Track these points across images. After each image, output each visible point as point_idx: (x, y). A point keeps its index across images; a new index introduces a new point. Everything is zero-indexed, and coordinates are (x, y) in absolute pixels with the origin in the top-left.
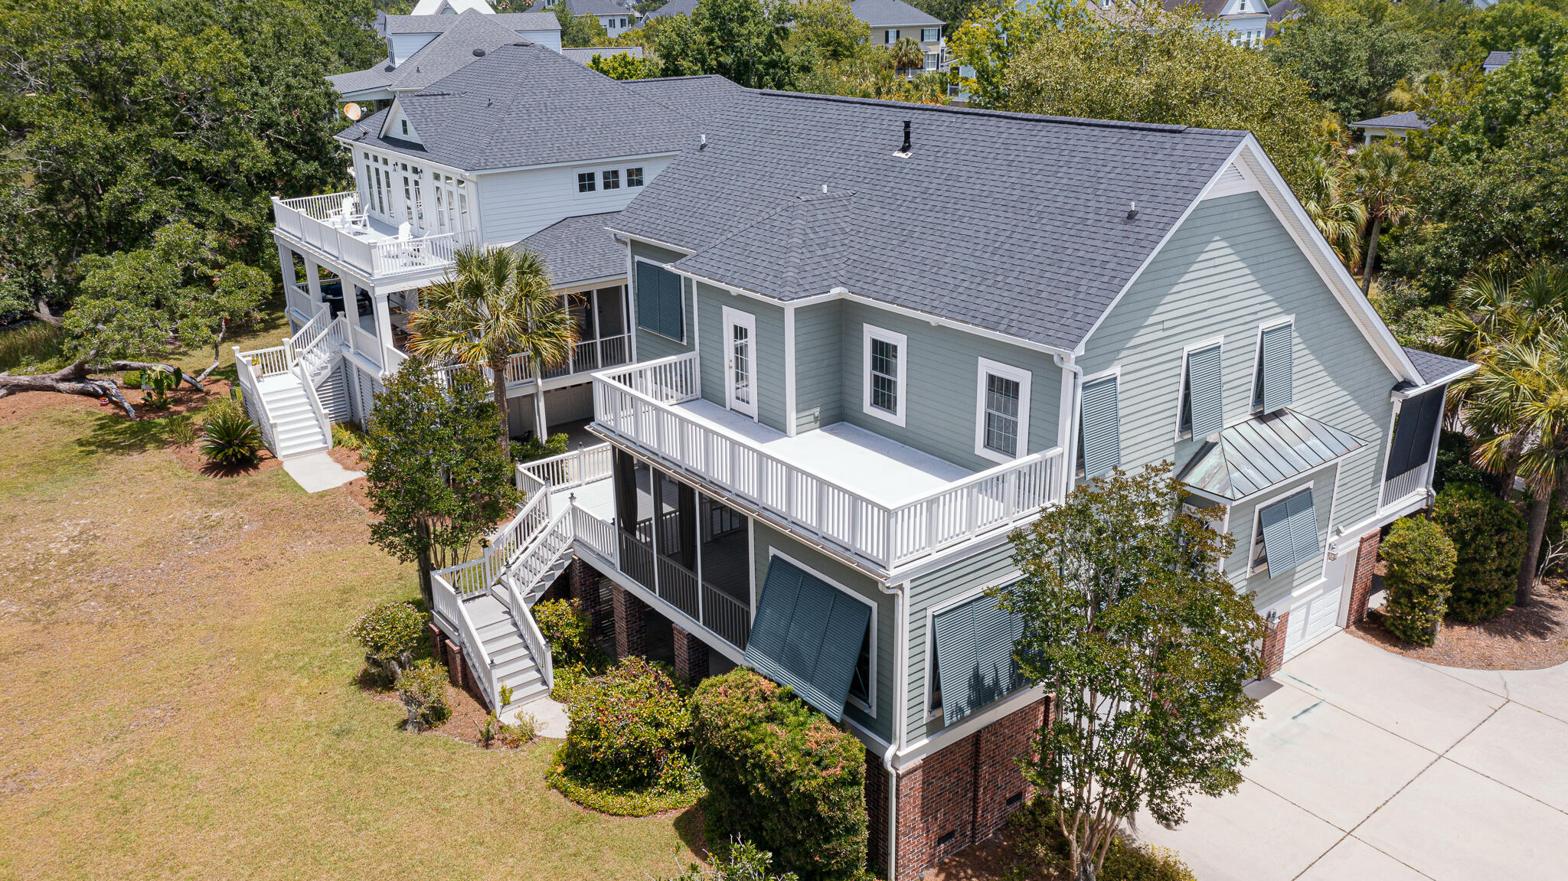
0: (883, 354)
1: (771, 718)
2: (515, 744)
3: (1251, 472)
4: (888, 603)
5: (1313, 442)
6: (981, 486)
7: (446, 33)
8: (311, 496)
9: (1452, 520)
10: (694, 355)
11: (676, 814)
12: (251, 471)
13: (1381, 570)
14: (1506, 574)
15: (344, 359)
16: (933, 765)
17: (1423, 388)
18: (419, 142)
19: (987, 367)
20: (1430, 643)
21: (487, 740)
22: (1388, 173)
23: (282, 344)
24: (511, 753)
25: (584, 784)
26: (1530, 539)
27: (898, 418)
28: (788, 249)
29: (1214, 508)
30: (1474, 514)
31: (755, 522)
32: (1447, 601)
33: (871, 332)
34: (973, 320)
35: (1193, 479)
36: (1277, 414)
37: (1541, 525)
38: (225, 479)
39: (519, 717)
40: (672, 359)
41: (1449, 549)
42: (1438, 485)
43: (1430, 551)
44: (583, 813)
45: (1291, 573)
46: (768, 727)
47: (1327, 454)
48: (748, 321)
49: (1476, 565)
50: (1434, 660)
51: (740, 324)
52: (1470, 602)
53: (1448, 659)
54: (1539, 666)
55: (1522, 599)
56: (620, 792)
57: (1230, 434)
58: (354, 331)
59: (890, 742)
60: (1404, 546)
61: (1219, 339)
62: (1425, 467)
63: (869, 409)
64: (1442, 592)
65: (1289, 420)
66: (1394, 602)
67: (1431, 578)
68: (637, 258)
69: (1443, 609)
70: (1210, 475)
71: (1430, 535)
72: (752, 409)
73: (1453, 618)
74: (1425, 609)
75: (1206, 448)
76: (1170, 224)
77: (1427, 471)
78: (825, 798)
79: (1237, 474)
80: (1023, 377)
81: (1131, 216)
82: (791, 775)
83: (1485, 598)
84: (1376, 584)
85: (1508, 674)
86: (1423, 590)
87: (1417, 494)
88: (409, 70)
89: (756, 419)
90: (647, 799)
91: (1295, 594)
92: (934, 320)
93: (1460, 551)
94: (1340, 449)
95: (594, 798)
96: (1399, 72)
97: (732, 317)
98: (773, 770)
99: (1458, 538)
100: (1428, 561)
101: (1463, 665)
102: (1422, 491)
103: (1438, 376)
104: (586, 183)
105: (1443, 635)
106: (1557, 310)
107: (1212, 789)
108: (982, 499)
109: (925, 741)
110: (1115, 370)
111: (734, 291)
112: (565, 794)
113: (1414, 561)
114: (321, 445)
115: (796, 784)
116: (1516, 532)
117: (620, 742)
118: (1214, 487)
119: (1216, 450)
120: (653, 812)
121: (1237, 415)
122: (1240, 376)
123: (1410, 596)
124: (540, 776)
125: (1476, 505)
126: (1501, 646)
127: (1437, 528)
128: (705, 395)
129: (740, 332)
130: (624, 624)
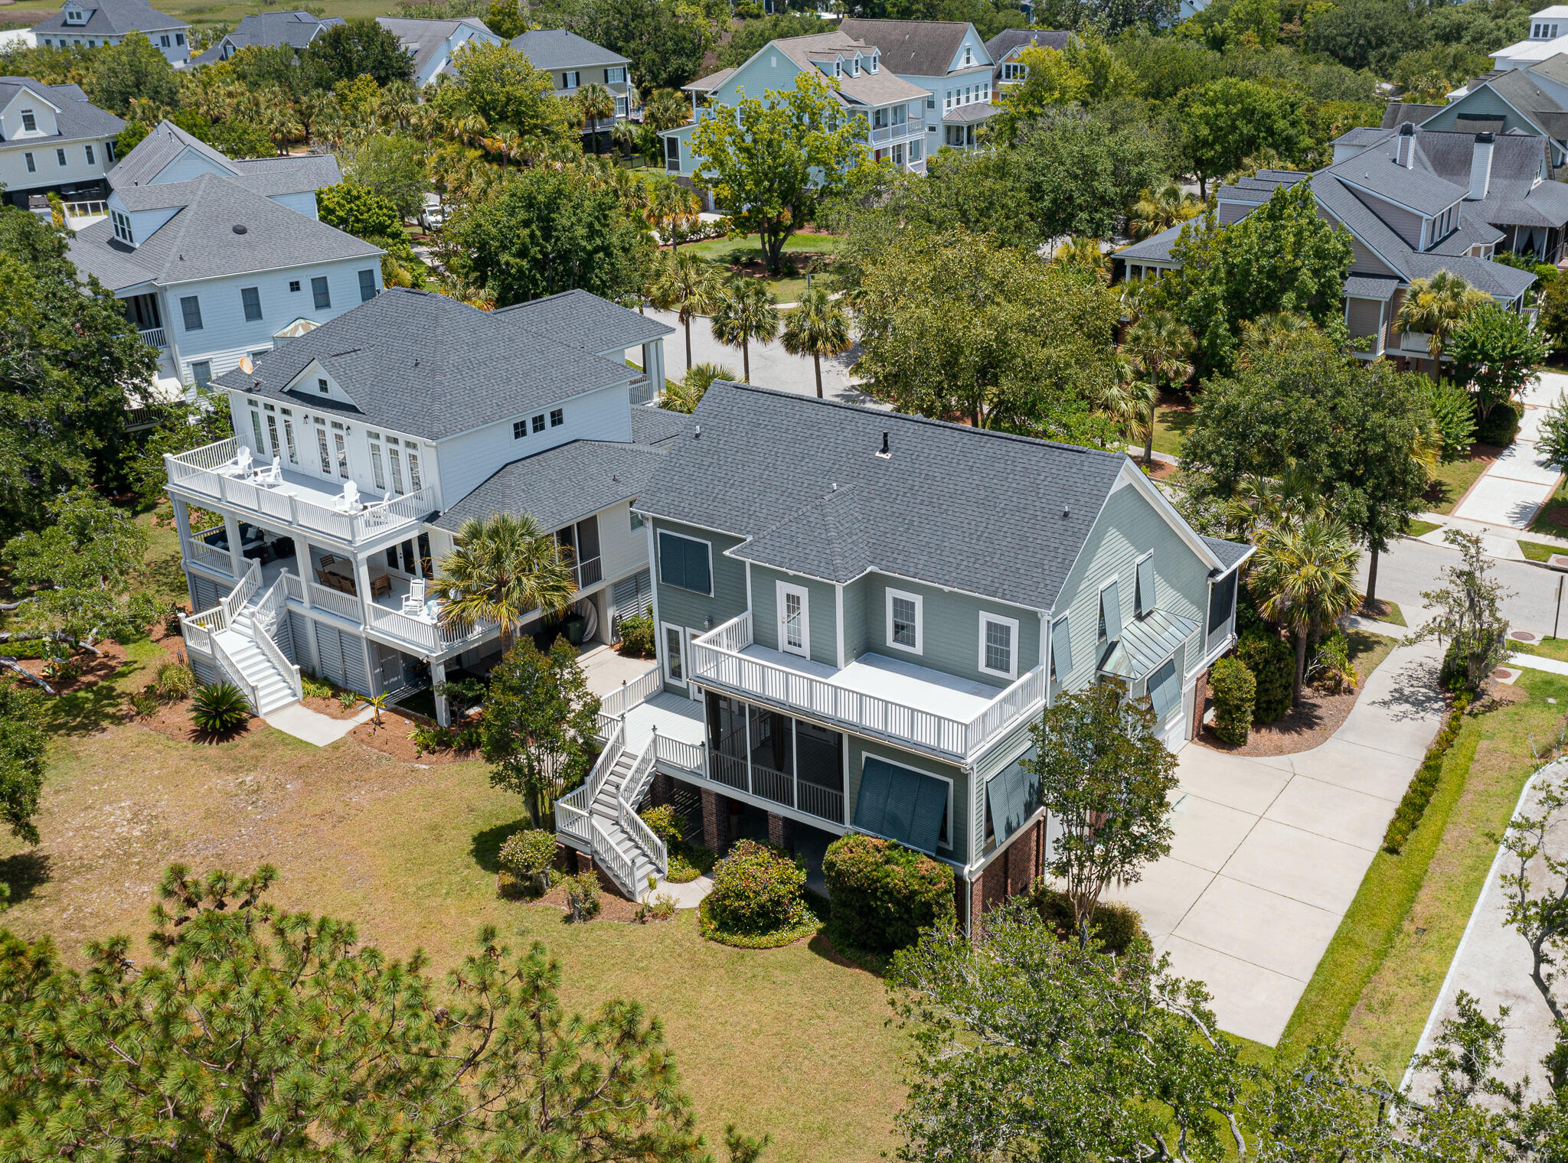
0: (904, 609)
1: (887, 862)
2: (665, 917)
3: (1141, 658)
4: (962, 778)
5: (1172, 629)
6: (1005, 700)
7: (193, 207)
8: (325, 749)
9: (1250, 656)
10: (748, 614)
11: (808, 940)
12: (244, 734)
13: (1210, 694)
14: (1286, 688)
15: (290, 612)
16: (988, 872)
17: (1227, 572)
18: (352, 403)
19: (984, 617)
20: (1245, 742)
21: (641, 918)
22: (1159, 333)
23: (219, 604)
24: (665, 923)
25: (735, 934)
26: (1297, 661)
27: (918, 649)
28: (830, 542)
29: (1122, 683)
30: (1263, 651)
31: (850, 737)
32: (1253, 712)
33: (891, 593)
34: (977, 589)
35: (1108, 667)
36: (1149, 614)
37: (1302, 651)
38: (224, 744)
39: (658, 898)
40: (735, 620)
41: (1250, 676)
42: (1239, 630)
43: (1240, 681)
44: (742, 952)
45: (1165, 718)
46: (888, 867)
47: (1180, 636)
48: (802, 592)
49: (1268, 685)
50: (1249, 754)
51: (792, 593)
52: (1266, 710)
53: (1257, 752)
54: (1310, 748)
55: (1297, 702)
56: (763, 934)
57: (1125, 633)
58: (310, 588)
59: (965, 863)
60: (1224, 680)
61: (1115, 577)
62: (1229, 620)
63: (890, 642)
64: (1249, 707)
65: (1156, 616)
66: (1219, 717)
67: (1242, 700)
68: (659, 531)
69: (1250, 718)
70: (1118, 664)
71: (1238, 670)
72: (806, 650)
73: (1259, 724)
74: (1240, 721)
75: (1112, 646)
76: (1092, 522)
77: (1231, 622)
78: (937, 903)
79: (1134, 662)
80: (1014, 624)
81: (1066, 515)
82: (914, 893)
83: (1273, 706)
84: (1208, 703)
85: (1293, 757)
86: (1238, 708)
87: (1228, 640)
88: (170, 259)
89: (808, 658)
90: (784, 934)
91: (1167, 727)
92: (946, 589)
93: (1256, 677)
94: (1187, 631)
95: (746, 941)
96: (1142, 182)
97: (783, 589)
98: (899, 892)
99: (1254, 668)
100: (1240, 688)
101: (1266, 754)
102: (1229, 636)
103: (1234, 561)
104: (520, 430)
105: (1252, 736)
106: (1300, 501)
107: (1153, 857)
108: (1006, 706)
109: (983, 860)
110: (1067, 612)
111: (791, 573)
112: (723, 942)
113: (1230, 689)
114: (293, 699)
115: (918, 898)
116: (1290, 660)
117: (765, 897)
118: (1122, 672)
119: (1119, 646)
120: (791, 942)
121: (1128, 620)
122: (1128, 594)
123: (1230, 713)
124: (695, 935)
125: (1265, 644)
126: (1288, 739)
127: (1242, 664)
128: (757, 641)
129: (793, 601)
130: (714, 818)
